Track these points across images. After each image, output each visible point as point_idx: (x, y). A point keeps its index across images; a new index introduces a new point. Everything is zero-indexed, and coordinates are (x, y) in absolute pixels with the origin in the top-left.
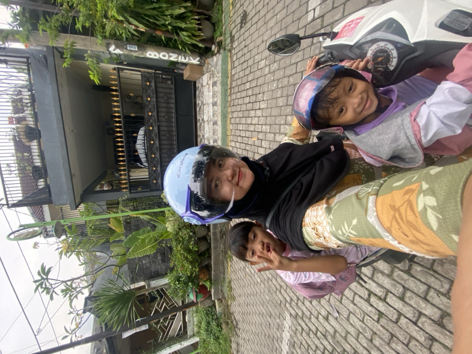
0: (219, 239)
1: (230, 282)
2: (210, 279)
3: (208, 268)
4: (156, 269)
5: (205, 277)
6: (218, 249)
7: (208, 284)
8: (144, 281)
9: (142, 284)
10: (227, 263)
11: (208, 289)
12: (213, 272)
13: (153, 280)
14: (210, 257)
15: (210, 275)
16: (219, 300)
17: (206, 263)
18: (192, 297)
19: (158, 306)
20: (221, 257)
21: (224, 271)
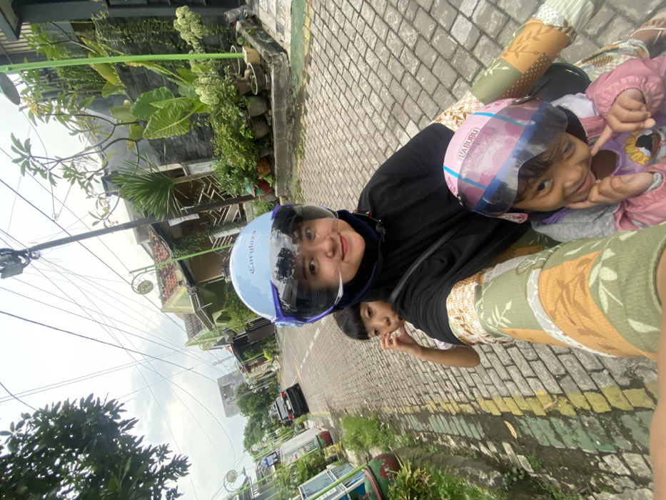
0: (285, 124)
1: (299, 182)
2: (272, 174)
3: (269, 160)
4: (192, 148)
5: (265, 171)
6: (284, 138)
7: (269, 180)
8: (180, 163)
9: (177, 166)
10: (297, 159)
11: (271, 186)
12: (276, 167)
13: (192, 163)
14: (271, 146)
15: (273, 169)
16: (284, 197)
17: (267, 154)
18: (250, 191)
19: (206, 191)
20: (288, 149)
21: (292, 167)
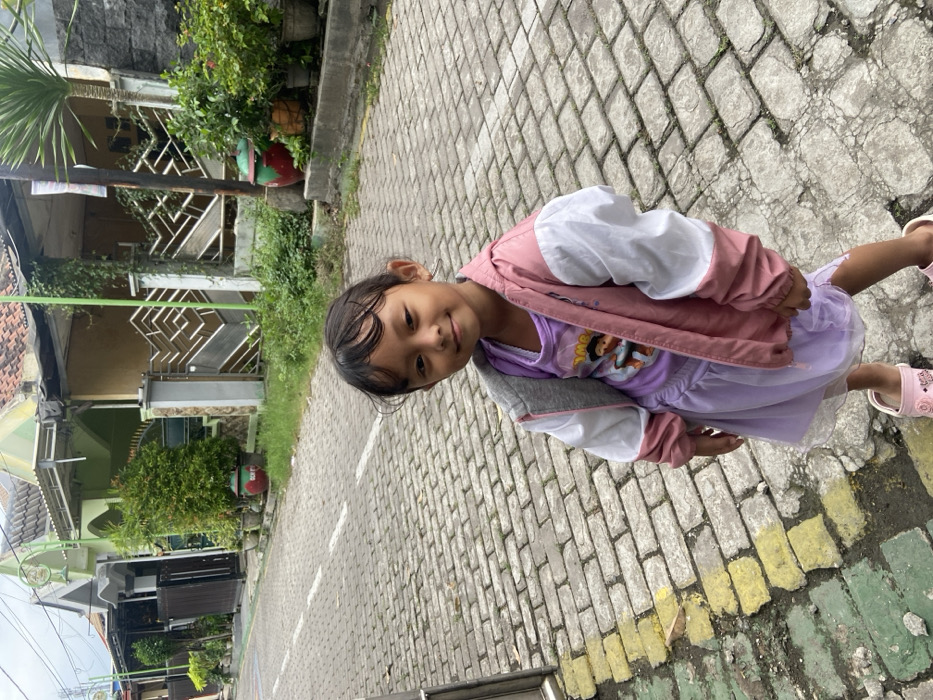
0: (356, 20)
1: (359, 162)
2: (306, 140)
3: (304, 100)
4: (146, 44)
5: (290, 123)
6: (347, 54)
7: (294, 147)
8: (108, 69)
9: (101, 75)
10: (365, 109)
11: (296, 164)
12: (316, 119)
13: (137, 77)
14: (315, 68)
15: (308, 124)
16: (323, 204)
17: (302, 83)
18: (245, 168)
19: (152, 156)
20: (353, 85)
21: (354, 131)
